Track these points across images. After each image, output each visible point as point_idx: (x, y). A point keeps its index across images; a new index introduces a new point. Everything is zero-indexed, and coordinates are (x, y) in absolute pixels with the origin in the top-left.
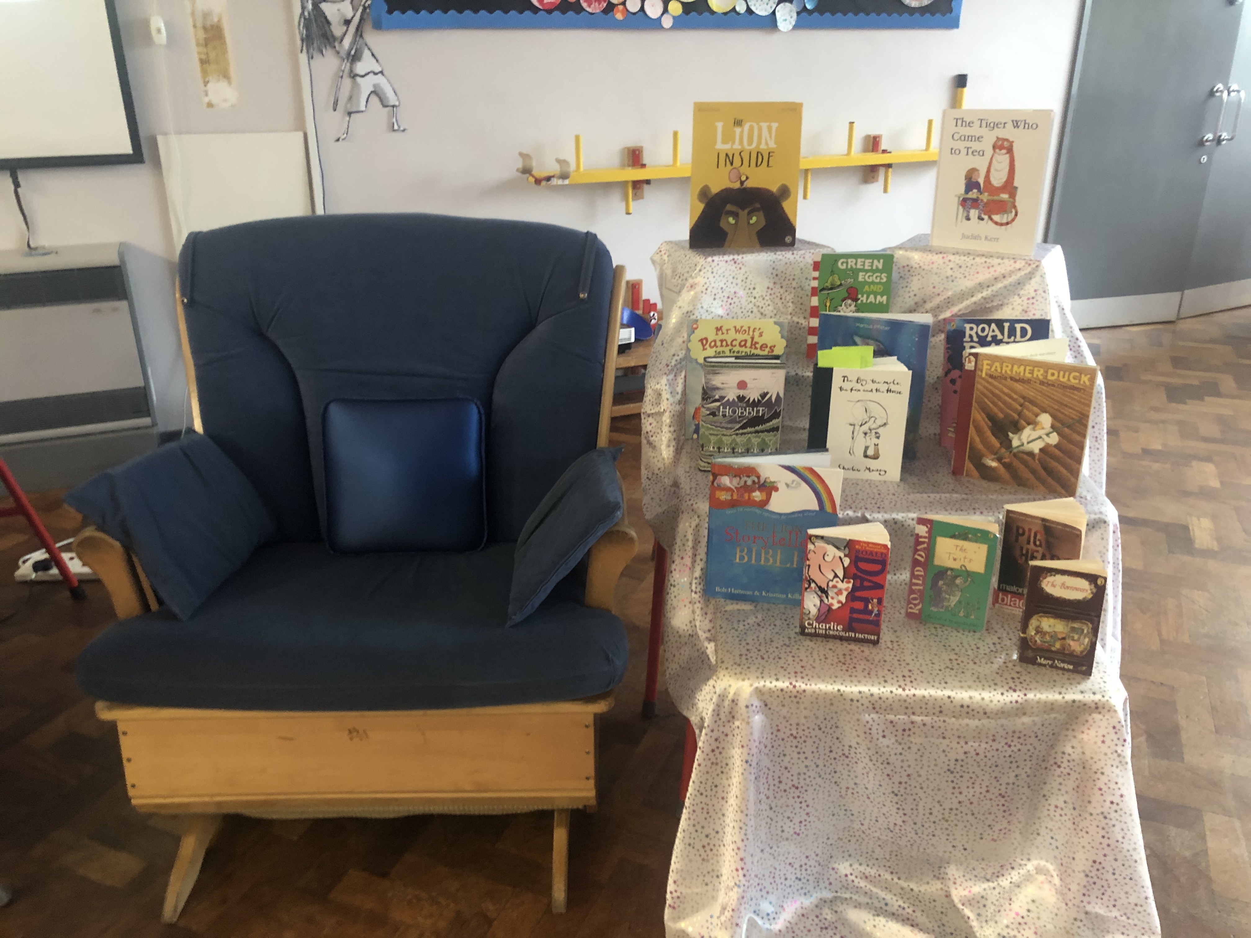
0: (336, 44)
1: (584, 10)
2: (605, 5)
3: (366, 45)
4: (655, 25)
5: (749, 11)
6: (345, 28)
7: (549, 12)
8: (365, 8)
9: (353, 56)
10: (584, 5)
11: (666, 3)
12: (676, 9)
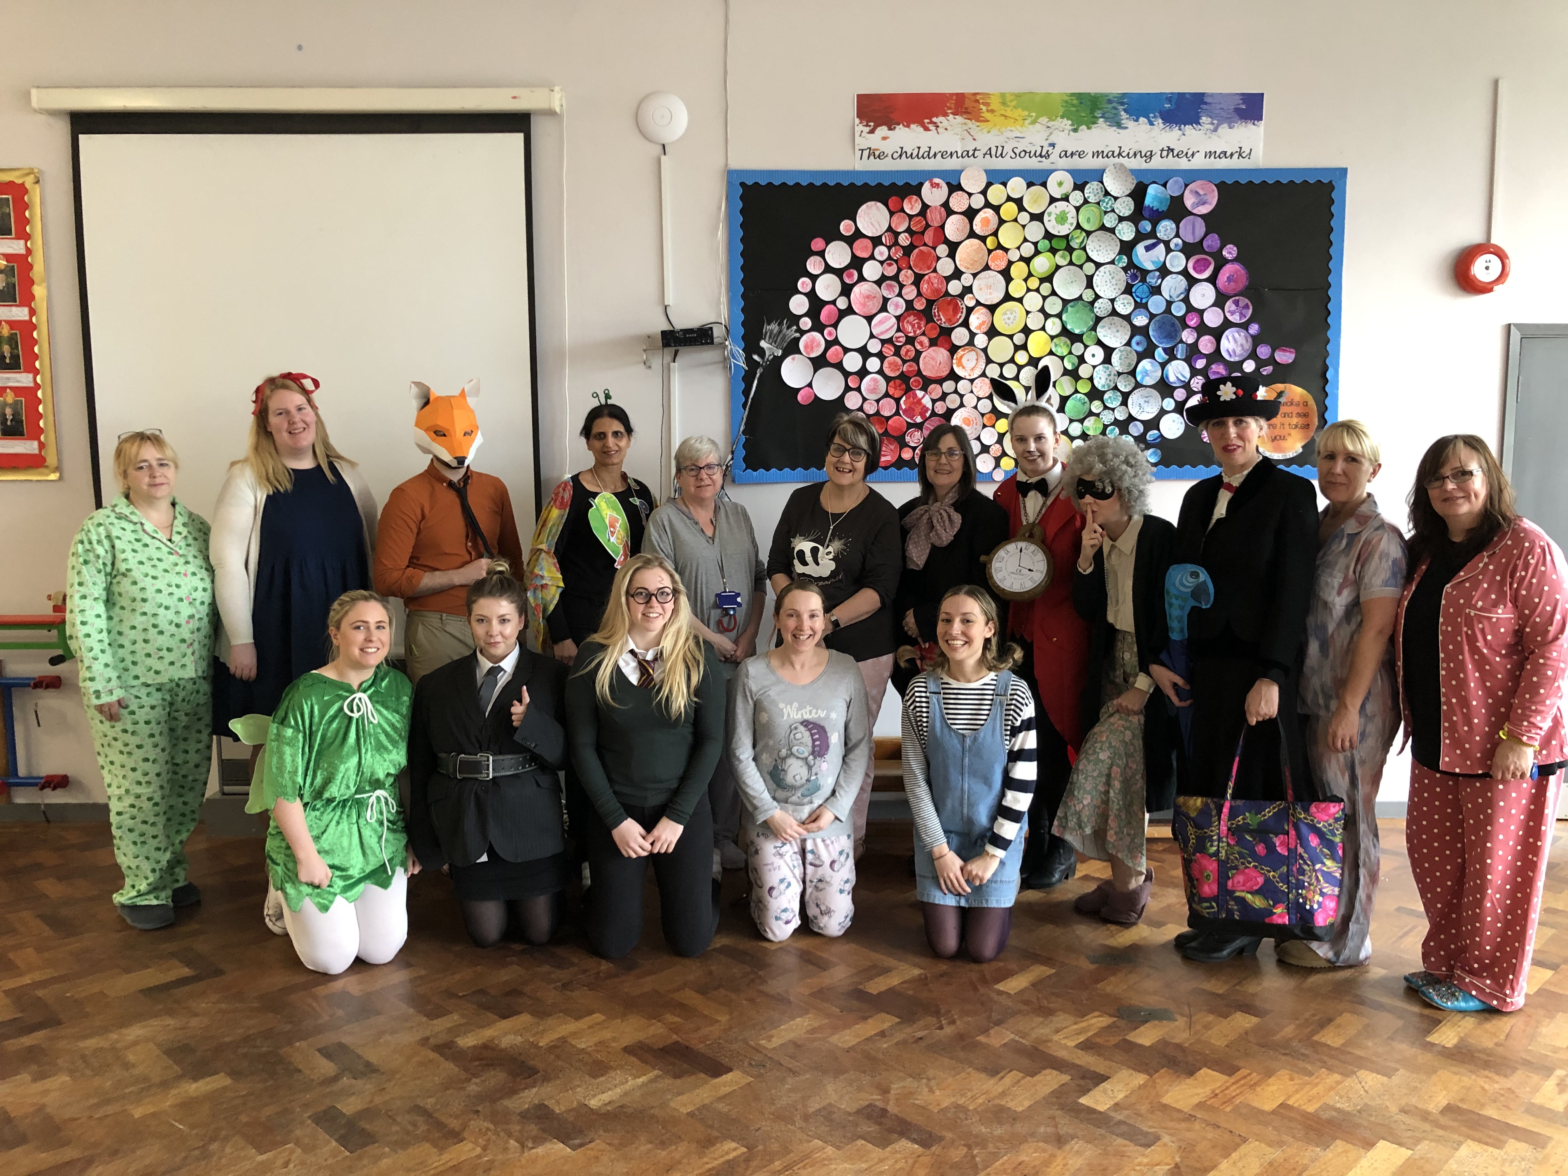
4: (986, 479)
11: (998, 460)
12: (1008, 465)
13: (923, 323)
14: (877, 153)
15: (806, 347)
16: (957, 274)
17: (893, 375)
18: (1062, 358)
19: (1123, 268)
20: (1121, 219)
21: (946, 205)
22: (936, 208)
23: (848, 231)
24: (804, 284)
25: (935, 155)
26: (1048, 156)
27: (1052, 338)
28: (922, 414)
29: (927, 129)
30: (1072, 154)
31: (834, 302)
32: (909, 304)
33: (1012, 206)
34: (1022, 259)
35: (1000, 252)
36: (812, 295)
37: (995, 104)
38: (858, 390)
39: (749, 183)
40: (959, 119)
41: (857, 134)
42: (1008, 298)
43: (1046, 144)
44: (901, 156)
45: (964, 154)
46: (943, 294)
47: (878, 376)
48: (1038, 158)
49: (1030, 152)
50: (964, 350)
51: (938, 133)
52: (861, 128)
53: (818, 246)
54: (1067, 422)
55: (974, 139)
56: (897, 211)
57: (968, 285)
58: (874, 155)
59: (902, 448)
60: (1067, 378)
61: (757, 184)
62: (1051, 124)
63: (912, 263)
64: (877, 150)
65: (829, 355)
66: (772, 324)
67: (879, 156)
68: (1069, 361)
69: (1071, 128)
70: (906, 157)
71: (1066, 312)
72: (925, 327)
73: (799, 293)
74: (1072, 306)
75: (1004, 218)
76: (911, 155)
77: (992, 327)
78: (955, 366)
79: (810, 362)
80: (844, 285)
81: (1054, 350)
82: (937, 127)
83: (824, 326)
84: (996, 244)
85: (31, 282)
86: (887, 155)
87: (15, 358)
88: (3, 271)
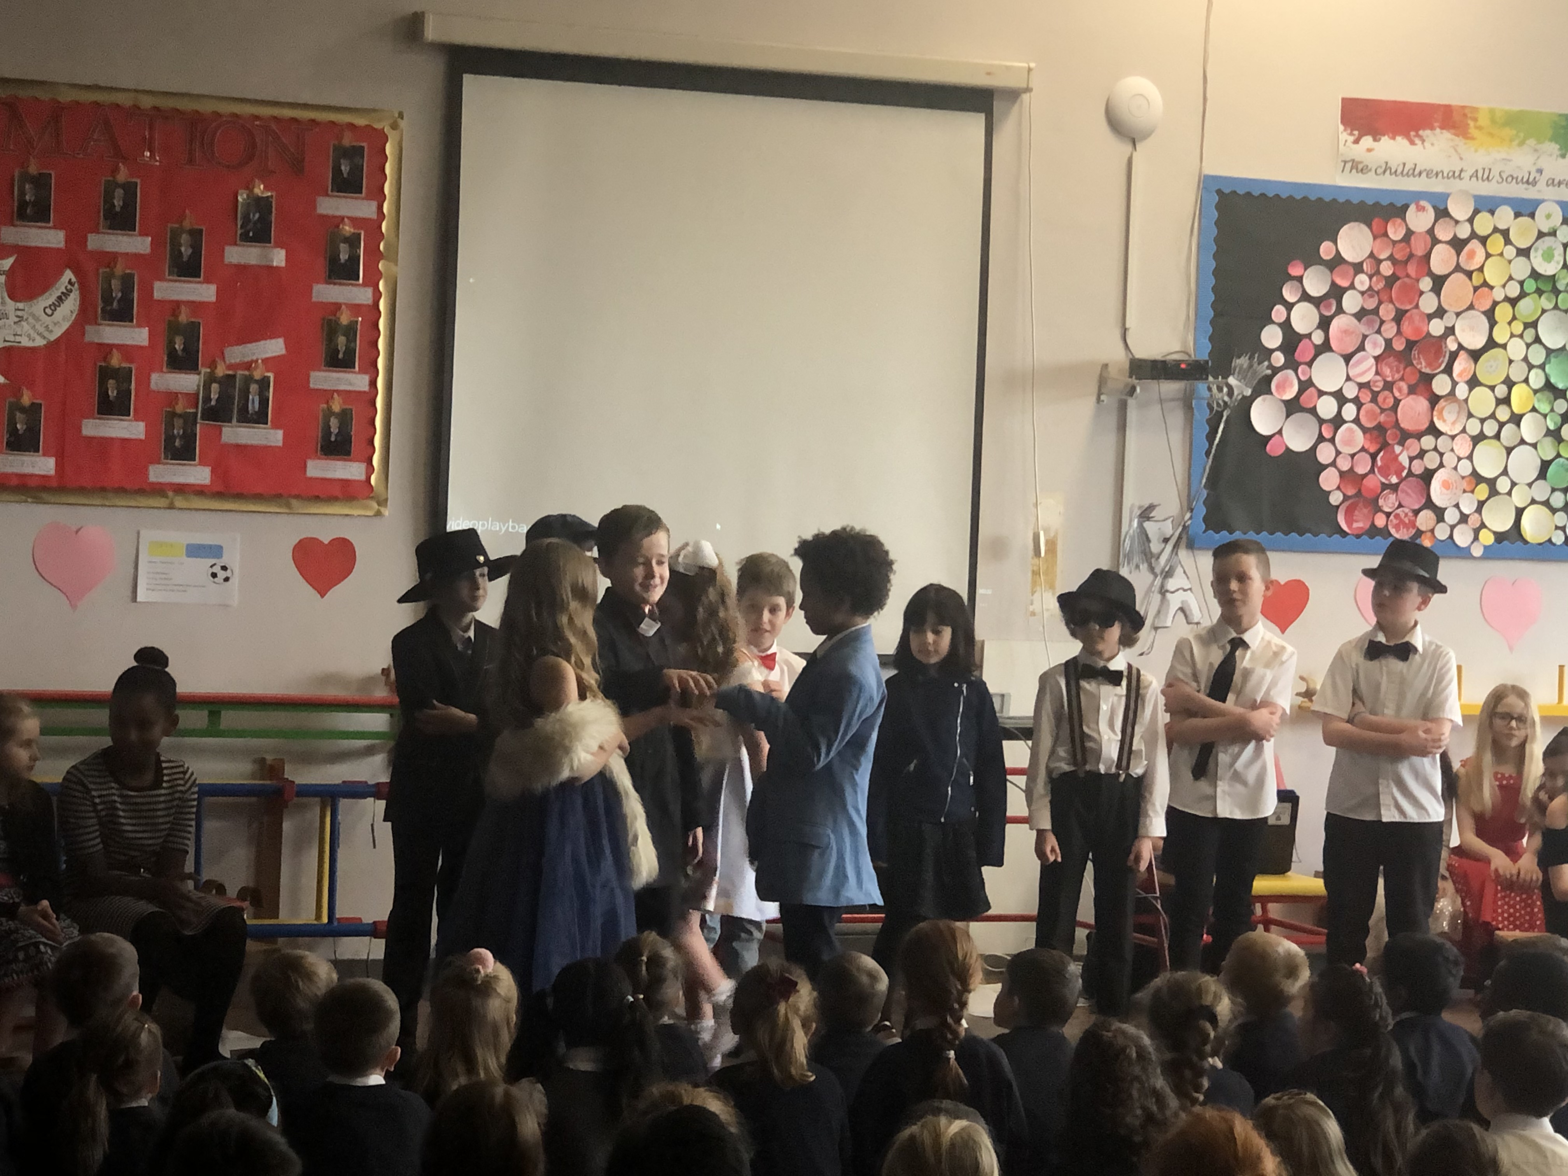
0: (1153, 560)
2: (1414, 531)
3: (1180, 562)
4: (1464, 554)
6: (1163, 545)
7: (1358, 536)
8: (1184, 528)
9: (1167, 572)
10: (1393, 531)
11: (1477, 532)
12: (1487, 538)
13: (1402, 366)
14: (1360, 167)
15: (1278, 387)
16: (1440, 312)
17: (1368, 425)
18: (1545, 416)
21: (1431, 232)
22: (1420, 233)
23: (1329, 254)
24: (1278, 313)
25: (1420, 174)
27: (1536, 392)
28: (1398, 475)
29: (1412, 143)
30: (1560, 183)
31: (1309, 336)
32: (1388, 342)
33: (1499, 239)
34: (1507, 299)
35: (1486, 289)
36: (1286, 326)
37: (1484, 120)
38: (1332, 440)
39: (1227, 191)
40: (1447, 135)
41: (1342, 143)
42: (1491, 344)
43: (1533, 170)
44: (1384, 172)
45: (1450, 175)
46: (1424, 334)
47: (1354, 426)
48: (1525, 186)
49: (1517, 178)
50: (1446, 401)
51: (1424, 148)
52: (1345, 136)
53: (1295, 270)
54: (1549, 490)
55: (1461, 159)
56: (1381, 235)
57: (1450, 325)
58: (1357, 169)
59: (1376, 512)
60: (1549, 439)
61: (1234, 193)
62: (1539, 147)
63: (1393, 296)
64: (1361, 162)
65: (1303, 398)
66: (1242, 358)
67: (1362, 170)
68: (1551, 420)
69: (1559, 153)
70: (1391, 174)
71: (1549, 363)
72: (1405, 369)
73: (1273, 322)
74: (1555, 357)
75: (1490, 251)
76: (1396, 171)
77: (1475, 374)
78: (1435, 420)
79: (1283, 405)
80: (1322, 316)
81: (1537, 406)
82: (1423, 141)
83: (1299, 364)
84: (1481, 281)
85: (379, 256)
86: (1370, 170)
87: (350, 353)
88: (346, 240)
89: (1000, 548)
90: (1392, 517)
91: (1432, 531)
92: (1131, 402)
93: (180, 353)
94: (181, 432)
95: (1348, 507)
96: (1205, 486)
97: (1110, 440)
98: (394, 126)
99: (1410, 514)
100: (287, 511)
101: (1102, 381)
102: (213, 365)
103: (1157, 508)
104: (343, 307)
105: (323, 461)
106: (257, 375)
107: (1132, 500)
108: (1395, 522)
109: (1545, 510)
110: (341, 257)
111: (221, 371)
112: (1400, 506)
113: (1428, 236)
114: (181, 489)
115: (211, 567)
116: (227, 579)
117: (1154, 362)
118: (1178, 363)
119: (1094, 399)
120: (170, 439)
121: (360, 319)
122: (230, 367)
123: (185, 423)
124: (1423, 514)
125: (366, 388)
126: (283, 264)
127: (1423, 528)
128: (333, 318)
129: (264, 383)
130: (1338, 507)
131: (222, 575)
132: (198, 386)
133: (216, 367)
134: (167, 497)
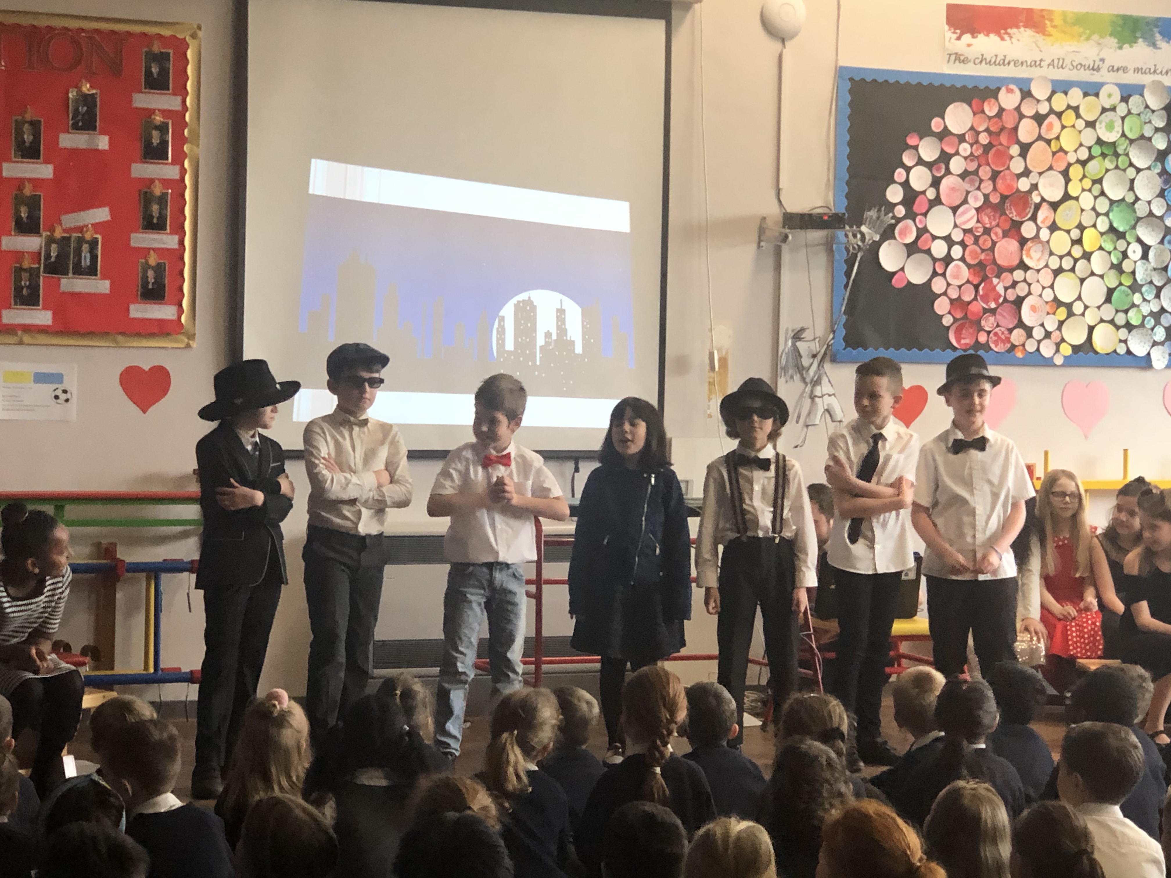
0: (804, 372)
1: (992, 349)
2: (1009, 346)
3: (826, 373)
4: (1048, 363)
5: (1129, 352)
6: (811, 360)
8: (828, 346)
9: (815, 381)
10: (992, 346)
11: (1058, 345)
12: (1066, 350)
13: (998, 215)
14: (962, 58)
15: (900, 234)
16: (1026, 173)
17: (972, 262)
18: (1110, 253)
19: (1158, 174)
20: (1157, 130)
21: (1018, 109)
22: (1010, 110)
23: (938, 128)
24: (900, 174)
25: (1009, 63)
26: (1098, 69)
27: (1102, 234)
28: (996, 300)
29: (1003, 39)
30: (1118, 70)
31: (924, 192)
32: (986, 197)
33: (1071, 113)
34: (1078, 161)
35: (1061, 154)
36: (906, 185)
37: (1058, 21)
38: (944, 275)
39: (857, 79)
40: (1029, 32)
41: (947, 40)
42: (1067, 197)
43: (1097, 60)
44: (981, 62)
45: (1033, 63)
46: (1015, 190)
47: (961, 264)
48: (1092, 72)
49: (1085, 66)
50: (1032, 243)
51: (1012, 43)
52: (950, 35)
53: (912, 141)
54: (1114, 312)
55: (1041, 51)
56: (979, 112)
57: (1034, 182)
58: (960, 60)
59: (979, 331)
60: (1113, 272)
61: (863, 80)
62: (1102, 41)
63: (990, 160)
64: (962, 55)
65: (920, 243)
66: (872, 210)
67: (963, 61)
68: (1115, 256)
69: (1117, 45)
70: (986, 64)
71: (1112, 211)
72: (999, 219)
73: (895, 182)
74: (1117, 206)
75: (1065, 124)
76: (990, 62)
77: (1054, 222)
78: (1024, 257)
79: (904, 248)
80: (934, 176)
81: (1103, 245)
82: (1011, 37)
83: (916, 215)
84: (1058, 147)
85: (185, 140)
86: (970, 61)
87: (162, 218)
88: (157, 128)
89: (683, 364)
90: (991, 335)
91: (1023, 345)
92: (785, 248)
93: (25, 219)
94: (28, 283)
95: (957, 329)
96: (845, 313)
97: (769, 276)
98: (194, 36)
99: (1006, 332)
100: (115, 345)
101: (762, 231)
102: (52, 230)
103: (807, 331)
104: (157, 182)
105: (142, 305)
106: (88, 236)
107: (787, 324)
108: (994, 338)
109: (1110, 327)
110: (153, 141)
111: (58, 234)
112: (998, 326)
113: (1016, 114)
114: (27, 329)
115: (55, 390)
116: (67, 400)
117: (802, 216)
118: (820, 216)
119: (755, 246)
120: (18, 289)
121: (170, 191)
122: (65, 231)
123: (31, 275)
124: (1015, 332)
125: (176, 246)
126: (106, 147)
127: (1016, 343)
128: (147, 190)
129: (93, 244)
130: (948, 328)
131: (63, 397)
132: (41, 247)
133: (54, 231)
134: (16, 335)
